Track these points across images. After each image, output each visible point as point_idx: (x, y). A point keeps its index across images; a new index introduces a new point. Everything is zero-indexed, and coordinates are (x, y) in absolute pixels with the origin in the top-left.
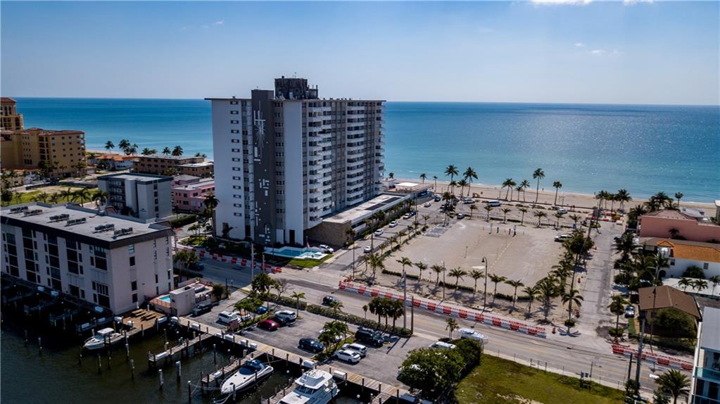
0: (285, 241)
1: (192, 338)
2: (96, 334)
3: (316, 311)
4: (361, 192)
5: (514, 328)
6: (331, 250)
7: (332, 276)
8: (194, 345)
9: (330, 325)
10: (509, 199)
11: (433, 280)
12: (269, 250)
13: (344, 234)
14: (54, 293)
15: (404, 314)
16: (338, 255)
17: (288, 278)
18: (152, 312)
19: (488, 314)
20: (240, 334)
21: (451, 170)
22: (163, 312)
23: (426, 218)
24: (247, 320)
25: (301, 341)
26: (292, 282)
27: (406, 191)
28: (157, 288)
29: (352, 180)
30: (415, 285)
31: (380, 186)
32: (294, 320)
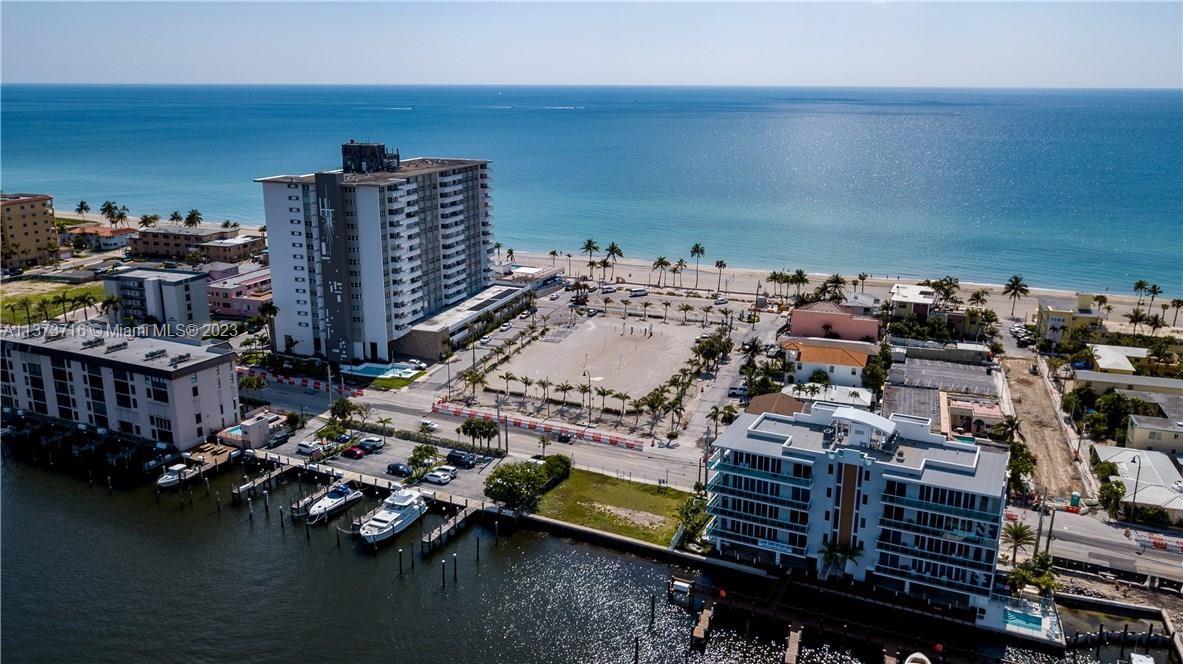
0: (365, 357)
1: (273, 470)
2: (168, 471)
3: (406, 436)
4: (464, 286)
5: (613, 443)
6: (424, 365)
7: (425, 397)
8: (276, 476)
9: (419, 449)
10: (662, 285)
11: (540, 397)
12: (345, 369)
13: (440, 344)
14: (100, 431)
15: (498, 434)
16: (434, 371)
17: (372, 402)
18: (222, 447)
19: (592, 430)
20: (324, 463)
21: (590, 246)
22: (234, 446)
23: (545, 319)
24: (330, 449)
25: (389, 467)
26: (376, 406)
27: (526, 279)
28: (223, 420)
29: (450, 272)
30: (520, 403)
31: (489, 274)
32: (381, 447)
